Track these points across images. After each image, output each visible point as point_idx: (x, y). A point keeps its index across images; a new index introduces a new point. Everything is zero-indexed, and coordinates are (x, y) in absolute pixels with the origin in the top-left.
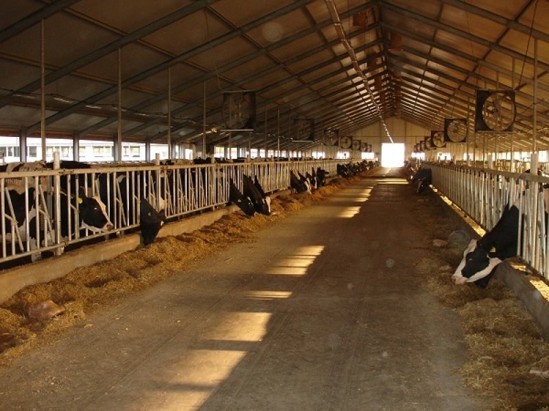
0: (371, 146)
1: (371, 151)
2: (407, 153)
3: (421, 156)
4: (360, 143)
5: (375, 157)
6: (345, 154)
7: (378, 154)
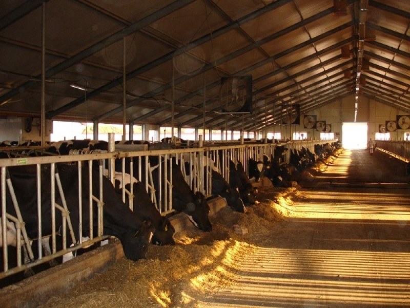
0: (330, 125)
1: (330, 132)
2: (371, 133)
3: (385, 137)
4: (325, 124)
5: (335, 138)
6: (302, 135)
7: (338, 134)
